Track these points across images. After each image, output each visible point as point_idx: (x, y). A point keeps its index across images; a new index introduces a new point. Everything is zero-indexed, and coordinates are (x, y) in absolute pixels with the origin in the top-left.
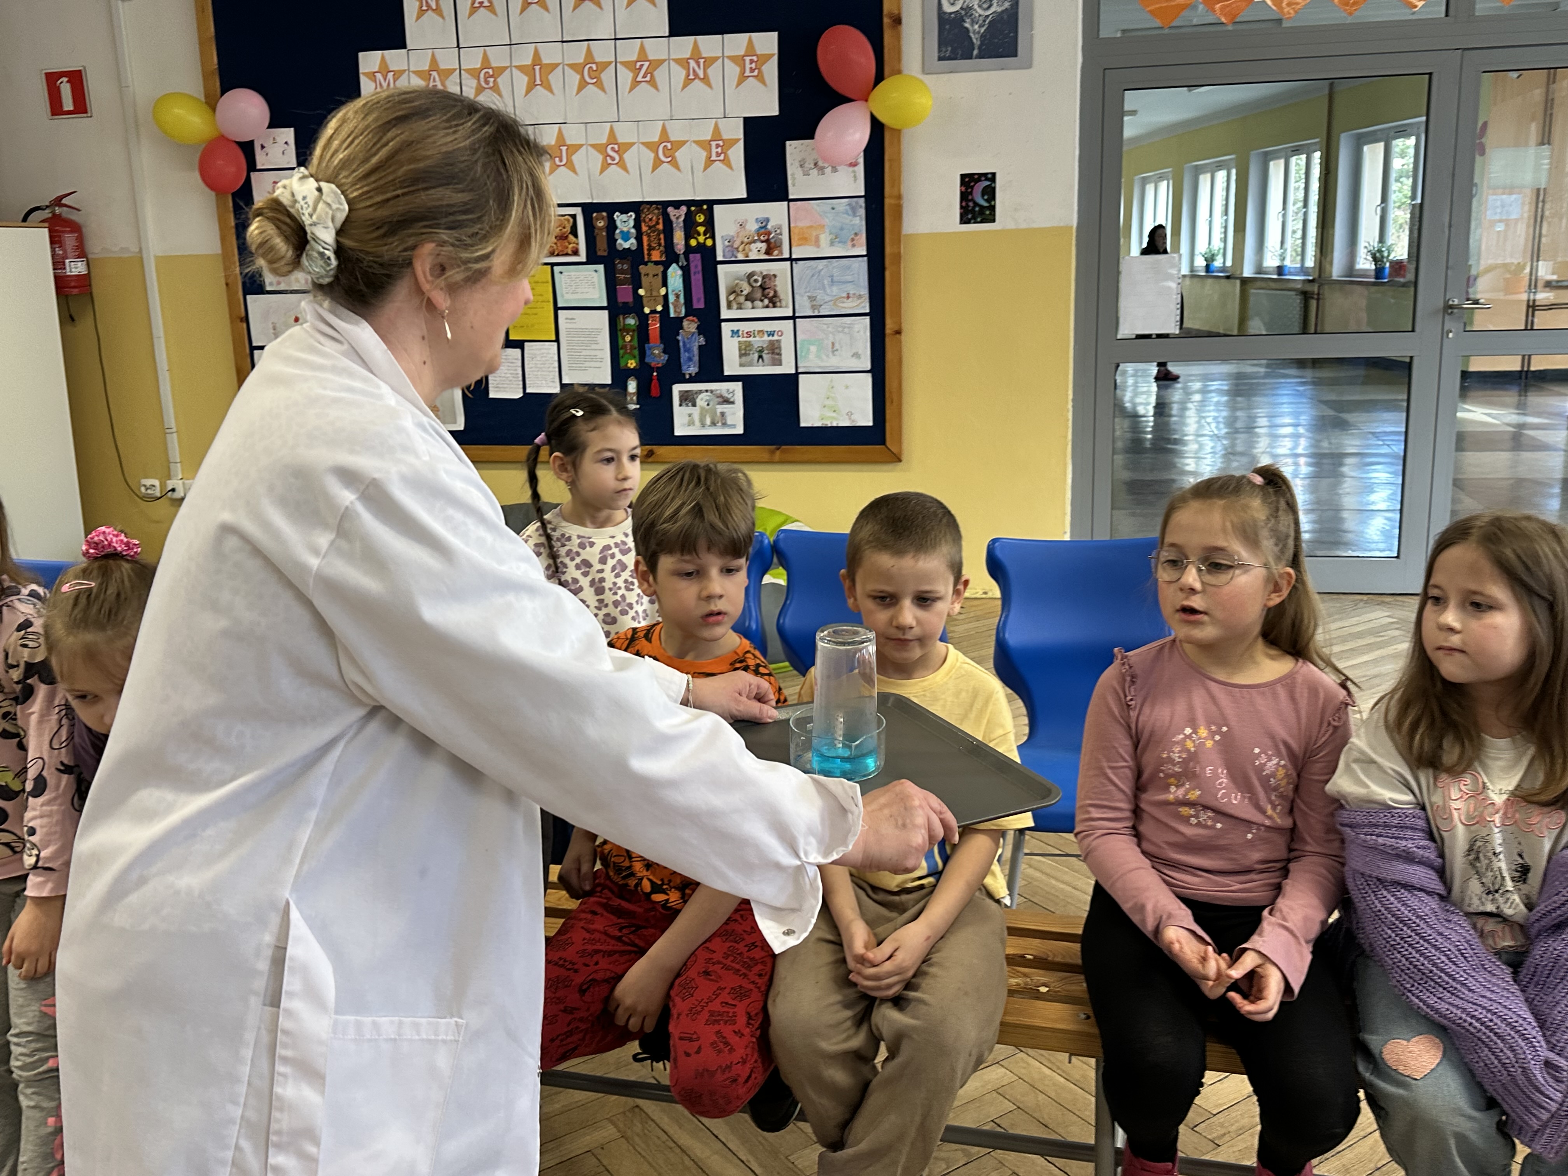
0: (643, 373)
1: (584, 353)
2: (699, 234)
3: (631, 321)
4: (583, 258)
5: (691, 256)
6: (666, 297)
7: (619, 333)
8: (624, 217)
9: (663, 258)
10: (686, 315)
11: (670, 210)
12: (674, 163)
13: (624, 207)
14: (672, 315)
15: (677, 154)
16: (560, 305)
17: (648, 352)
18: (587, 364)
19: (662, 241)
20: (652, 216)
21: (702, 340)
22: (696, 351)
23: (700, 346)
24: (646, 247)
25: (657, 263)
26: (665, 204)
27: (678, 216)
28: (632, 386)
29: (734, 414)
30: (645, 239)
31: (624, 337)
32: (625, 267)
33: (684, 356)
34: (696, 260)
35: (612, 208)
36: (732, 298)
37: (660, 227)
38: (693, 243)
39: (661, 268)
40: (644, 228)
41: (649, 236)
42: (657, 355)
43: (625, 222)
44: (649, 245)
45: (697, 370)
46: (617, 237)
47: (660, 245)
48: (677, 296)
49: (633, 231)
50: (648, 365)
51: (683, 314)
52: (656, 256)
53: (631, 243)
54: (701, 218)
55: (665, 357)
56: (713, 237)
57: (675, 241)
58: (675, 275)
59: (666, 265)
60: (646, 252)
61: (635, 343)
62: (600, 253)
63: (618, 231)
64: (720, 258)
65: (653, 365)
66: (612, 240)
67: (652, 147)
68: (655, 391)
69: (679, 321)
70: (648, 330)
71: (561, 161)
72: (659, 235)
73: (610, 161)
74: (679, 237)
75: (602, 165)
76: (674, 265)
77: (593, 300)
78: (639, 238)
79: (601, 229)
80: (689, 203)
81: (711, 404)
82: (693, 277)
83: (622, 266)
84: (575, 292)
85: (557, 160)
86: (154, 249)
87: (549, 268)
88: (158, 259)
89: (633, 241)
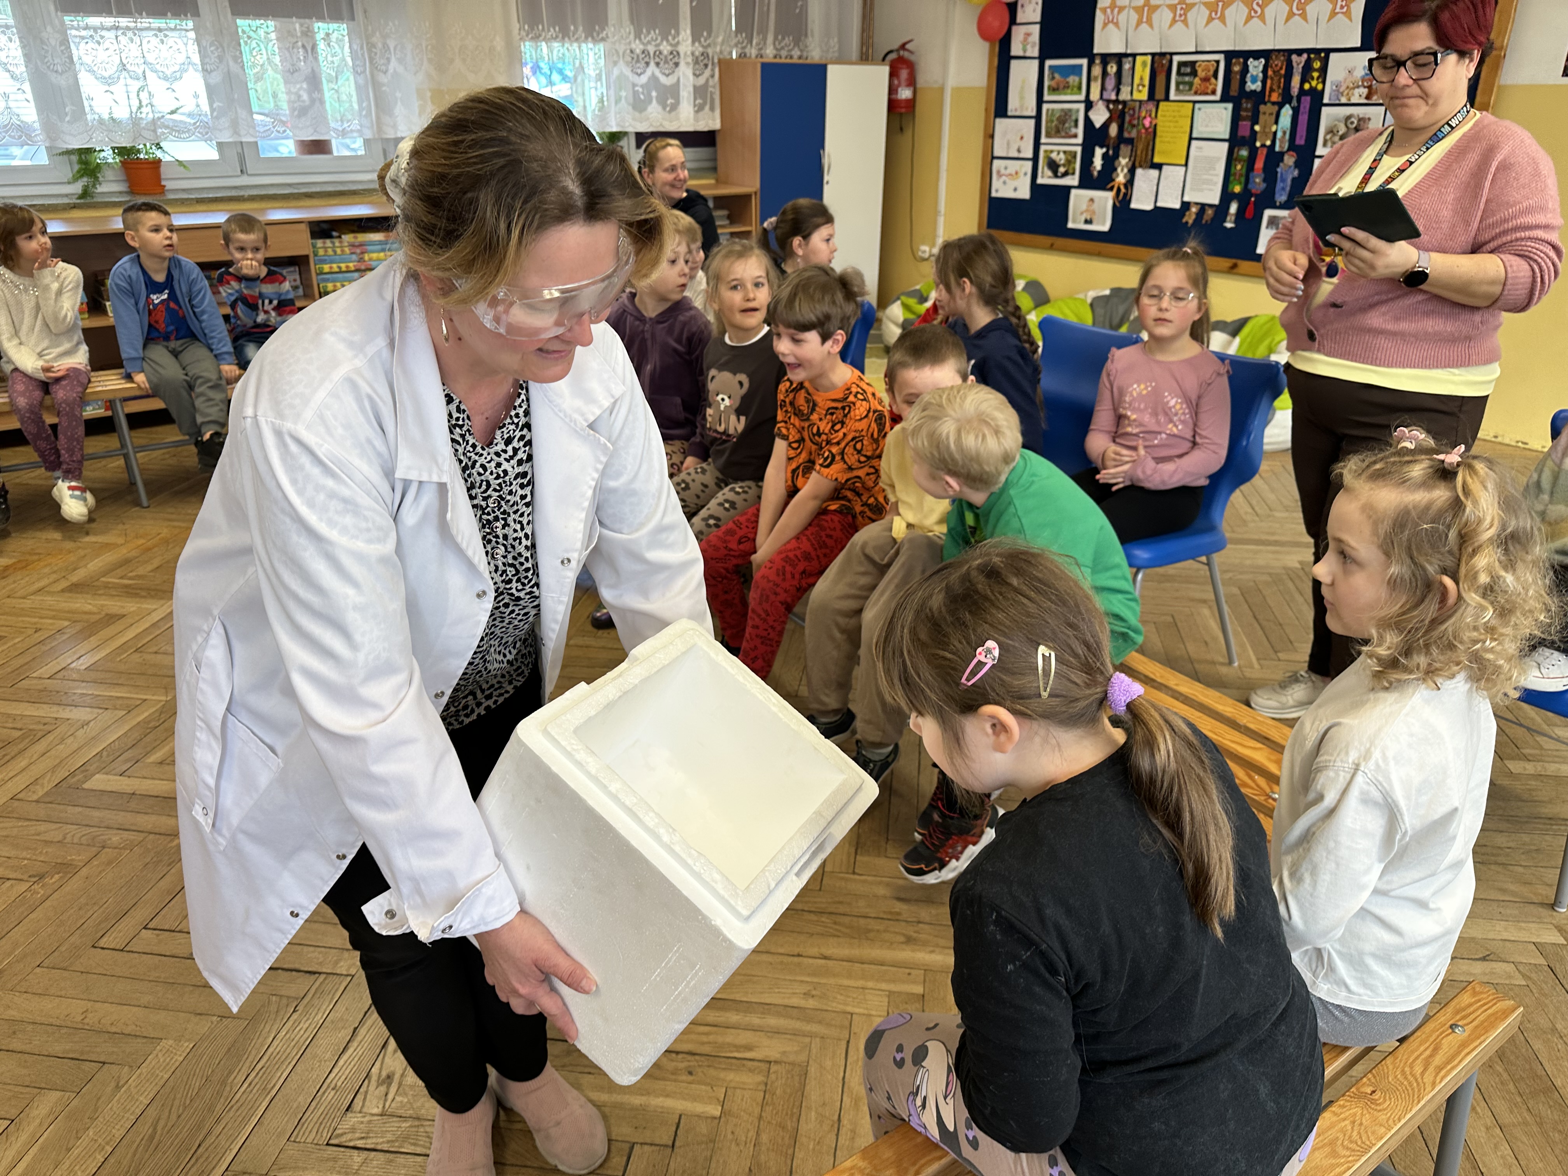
0: (1243, 198)
1: (1204, 177)
2: (1313, 78)
3: (1244, 153)
4: (1217, 97)
5: (1303, 98)
6: (1275, 133)
7: (1233, 162)
8: (1256, 63)
9: (1280, 100)
10: (1289, 150)
11: (1294, 57)
12: (1304, 16)
13: (1256, 54)
14: (1277, 149)
15: (1309, 8)
16: (1194, 135)
17: (1251, 180)
18: (1205, 186)
19: (1282, 85)
20: (1278, 62)
21: (1296, 173)
22: (1289, 182)
23: (1294, 179)
24: (1268, 89)
25: (1274, 103)
26: (1290, 52)
27: (1299, 62)
28: (1233, 208)
30: (1269, 82)
31: (1236, 166)
32: (1249, 106)
33: (1279, 185)
34: (1306, 101)
35: (1248, 55)
36: (1328, 137)
37: (1283, 72)
38: (1307, 86)
39: (1276, 108)
40: (1270, 73)
41: (1272, 79)
42: (1258, 182)
43: (1256, 67)
44: (1271, 88)
45: (1286, 198)
46: (1247, 80)
47: (1279, 87)
48: (1284, 133)
49: (1261, 75)
50: (1250, 192)
51: (1285, 148)
52: (1275, 97)
53: (1257, 86)
54: (1317, 65)
55: (1263, 186)
56: (1324, 83)
57: (1292, 84)
58: (1287, 113)
59: (1281, 105)
60: (1267, 93)
61: (1244, 171)
62: (1232, 93)
63: (1249, 75)
64: (1326, 100)
65: (1253, 191)
66: (1243, 82)
68: (1249, 213)
69: (1281, 154)
70: (1255, 161)
71: (1216, 14)
72: (1280, 79)
73: (1252, 14)
74: (1296, 82)
75: (1247, 18)
76: (1287, 106)
77: (1219, 133)
78: (1264, 82)
79: (1236, 73)
80: (1309, 51)
82: (1300, 117)
83: (1247, 105)
84: (1207, 126)
85: (1213, 14)
86: (951, 82)
87: (1191, 105)
88: (953, 89)
89: (1259, 84)
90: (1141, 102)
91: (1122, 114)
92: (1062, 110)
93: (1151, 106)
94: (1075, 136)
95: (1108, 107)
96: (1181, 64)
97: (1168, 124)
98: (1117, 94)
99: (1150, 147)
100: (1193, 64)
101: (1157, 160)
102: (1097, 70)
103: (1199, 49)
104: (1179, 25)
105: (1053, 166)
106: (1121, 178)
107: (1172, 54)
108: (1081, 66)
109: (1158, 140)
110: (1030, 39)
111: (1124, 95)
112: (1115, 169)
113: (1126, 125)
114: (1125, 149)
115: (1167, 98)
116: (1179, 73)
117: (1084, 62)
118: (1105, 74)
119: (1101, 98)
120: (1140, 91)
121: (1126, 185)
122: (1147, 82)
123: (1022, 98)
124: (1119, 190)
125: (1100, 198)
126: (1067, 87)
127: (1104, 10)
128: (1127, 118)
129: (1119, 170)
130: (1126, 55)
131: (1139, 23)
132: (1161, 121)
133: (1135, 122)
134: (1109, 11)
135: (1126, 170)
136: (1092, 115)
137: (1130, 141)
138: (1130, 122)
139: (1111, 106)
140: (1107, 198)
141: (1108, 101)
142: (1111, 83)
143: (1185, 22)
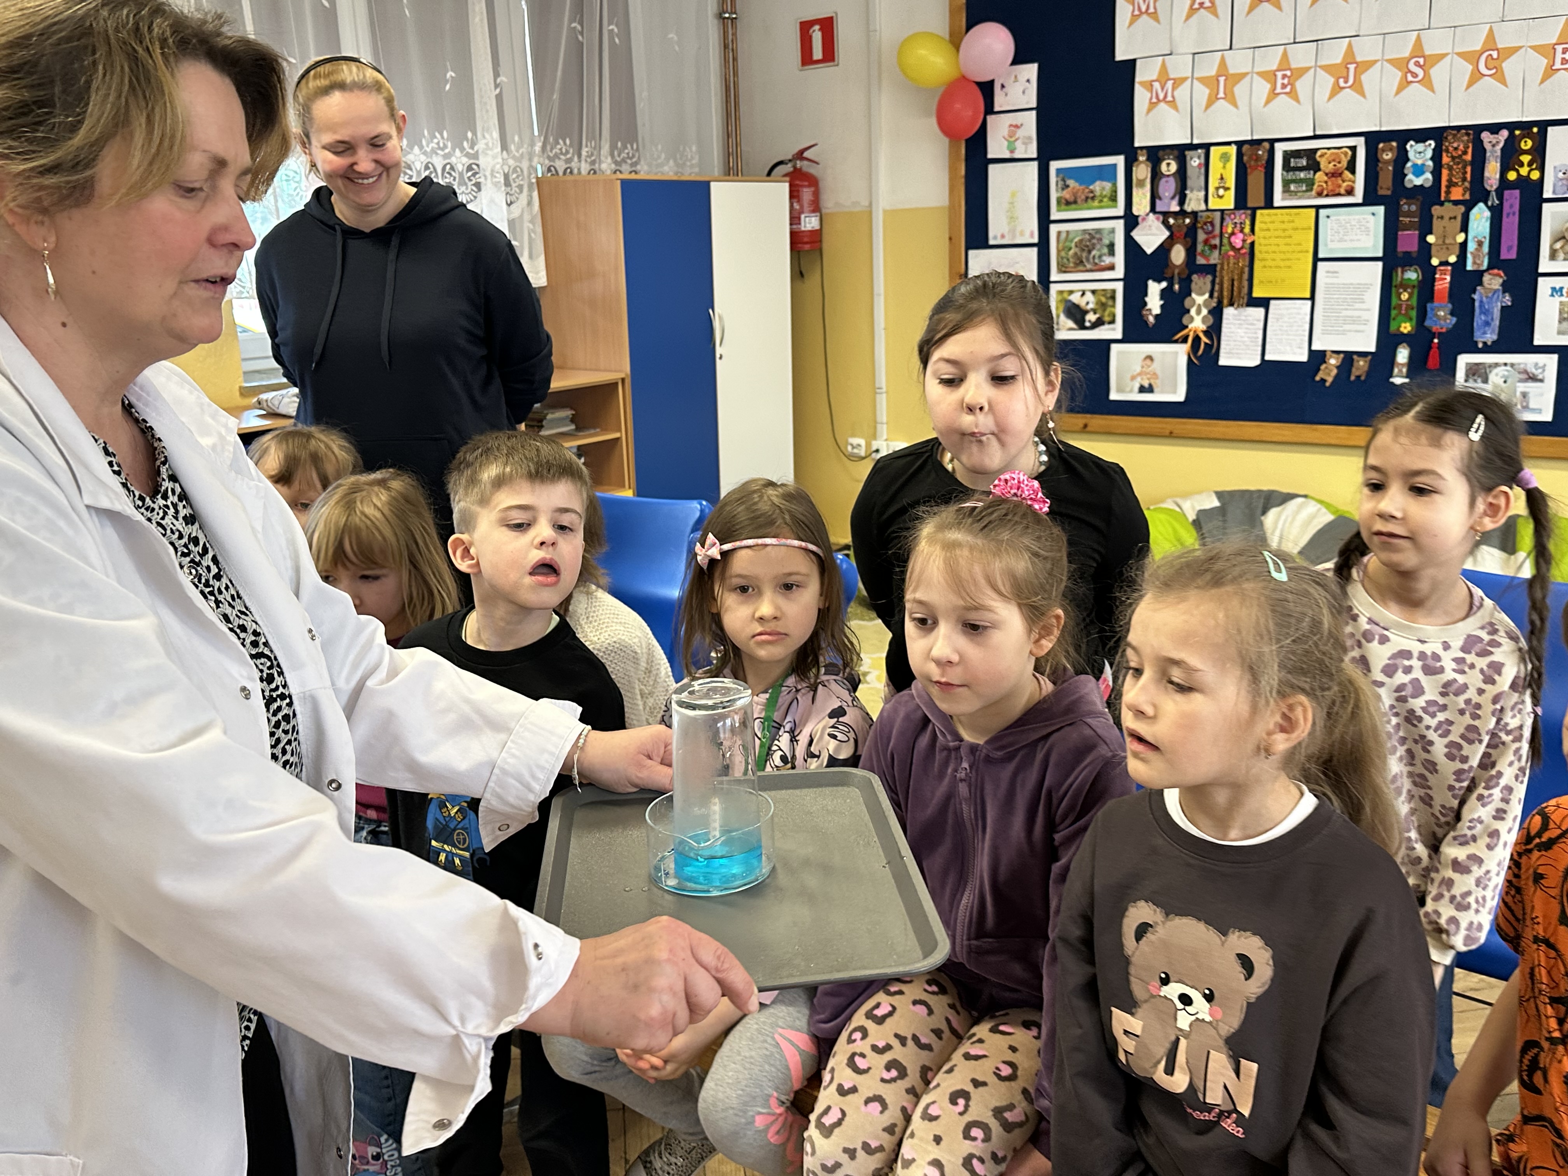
0: (1419, 340)
1: (1345, 313)
3: (1412, 275)
4: (1359, 197)
5: (1507, 193)
6: (1464, 245)
7: (1394, 290)
8: (1420, 147)
9: (1467, 197)
10: (1490, 267)
11: (1486, 136)
12: (1500, 77)
14: (1469, 267)
15: (1504, 65)
16: (1321, 255)
17: (1429, 314)
18: (1347, 327)
19: (1468, 176)
20: (1459, 145)
21: (1507, 300)
22: (1497, 313)
23: (1504, 309)
24: (1444, 183)
25: (1456, 203)
26: (1478, 129)
27: (1494, 144)
28: (1403, 355)
29: (1542, 395)
30: (1445, 173)
31: (1399, 295)
32: (1413, 208)
33: (1480, 318)
34: (1513, 198)
35: (1404, 137)
36: (1558, 245)
37: (1468, 157)
39: (1462, 209)
40: (1446, 159)
41: (1450, 168)
42: (1442, 317)
44: (1450, 181)
45: (1495, 337)
46: (1406, 172)
47: (1464, 179)
48: (1480, 244)
49: (1430, 163)
50: (1429, 330)
51: (1485, 265)
52: (1457, 194)
55: (1452, 321)
57: (1487, 174)
58: (1480, 217)
59: (1470, 205)
60: (1443, 189)
61: (1414, 302)
62: (1381, 192)
64: (1547, 194)
65: (1434, 330)
66: (1399, 175)
67: (1471, 57)
68: (1432, 360)
69: (1478, 275)
70: (1433, 286)
71: (1346, 82)
72: (1464, 167)
73: (1410, 78)
74: (1492, 171)
75: (1400, 84)
76: (1481, 205)
77: (1365, 249)
78: (1437, 173)
79: (1387, 162)
80: (1511, 126)
81: (1509, 381)
82: (1505, 220)
83: (1409, 206)
84: (1341, 240)
85: (1341, 81)
86: (885, 201)
87: (1313, 211)
88: (885, 212)
89: (1429, 176)
90: (1222, 211)
91: (1192, 231)
92: (1085, 231)
93: (1242, 217)
94: (1112, 268)
95: (1165, 223)
96: (1288, 156)
97: (1273, 241)
98: (1182, 203)
99: (1246, 276)
100: (1311, 153)
101: (1257, 293)
102: (1142, 171)
103: (1318, 133)
104: (1283, 100)
105: (1076, 314)
106: (1197, 323)
107: (1272, 142)
108: (1114, 166)
109: (1257, 265)
110: (1020, 133)
111: (1194, 203)
112: (1188, 311)
113: (1200, 247)
114: (1201, 282)
115: (1269, 204)
116: (1286, 167)
117: (1119, 161)
118: (1156, 176)
119: (1153, 209)
120: (1221, 197)
121: (1206, 333)
122: (1231, 182)
123: (1012, 219)
124: (1197, 339)
125: (1164, 353)
126: (1090, 198)
127: (1149, 85)
128: (1201, 236)
129: (1193, 312)
130: (1192, 147)
131: (1212, 100)
132: (1259, 237)
133: (1216, 241)
134: (1157, 85)
135: (1205, 312)
136: (1137, 235)
137: (1211, 270)
138: (1206, 242)
139: (1171, 221)
140: (1176, 353)
141: (1166, 214)
142: (1168, 188)
143: (1293, 95)
